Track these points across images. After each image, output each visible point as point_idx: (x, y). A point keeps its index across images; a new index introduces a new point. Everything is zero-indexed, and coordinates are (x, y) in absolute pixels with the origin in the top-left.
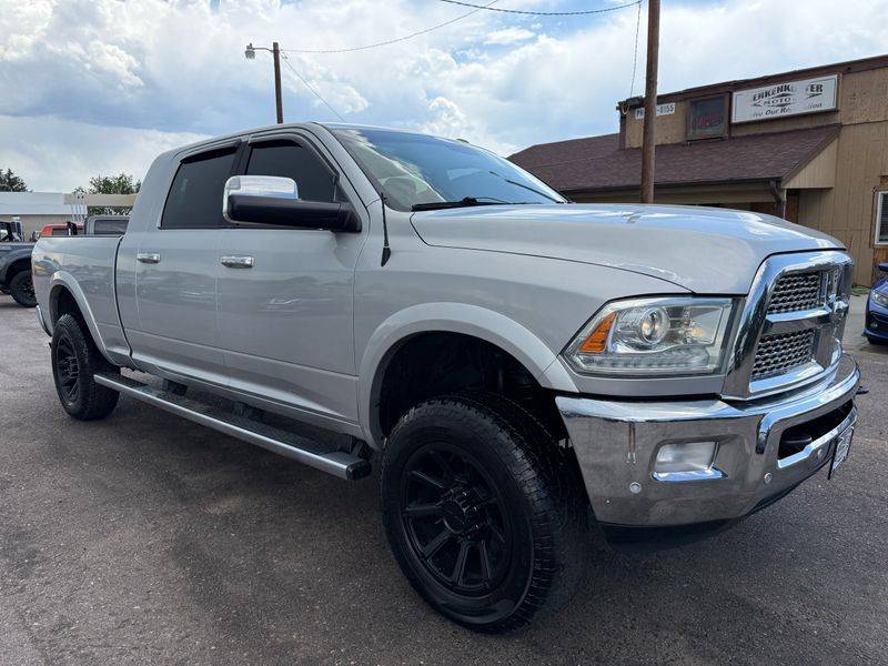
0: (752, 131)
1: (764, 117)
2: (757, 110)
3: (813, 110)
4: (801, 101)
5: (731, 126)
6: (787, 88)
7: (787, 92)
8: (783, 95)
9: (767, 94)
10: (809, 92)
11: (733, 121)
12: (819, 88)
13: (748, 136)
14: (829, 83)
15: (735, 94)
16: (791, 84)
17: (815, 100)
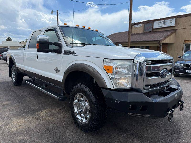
0: (157, 30)
1: (160, 27)
2: (159, 26)
3: (170, 26)
4: (168, 24)
5: (153, 29)
6: (165, 21)
7: (165, 22)
8: (164, 23)
9: (161, 22)
10: (169, 22)
11: (154, 28)
12: (172, 21)
13: (157, 31)
14: (174, 20)
15: (154, 22)
16: (166, 20)
17: (171, 24)
